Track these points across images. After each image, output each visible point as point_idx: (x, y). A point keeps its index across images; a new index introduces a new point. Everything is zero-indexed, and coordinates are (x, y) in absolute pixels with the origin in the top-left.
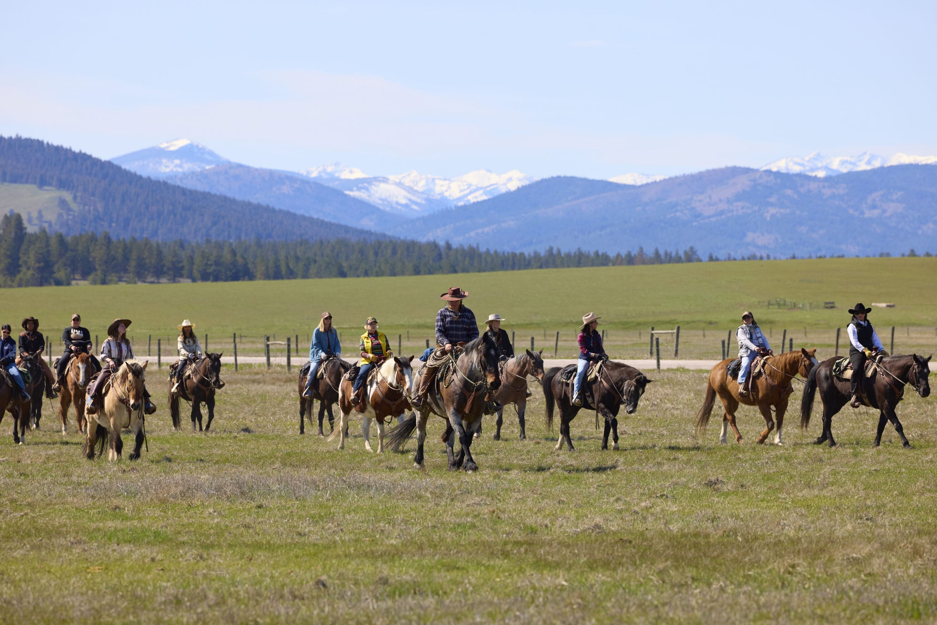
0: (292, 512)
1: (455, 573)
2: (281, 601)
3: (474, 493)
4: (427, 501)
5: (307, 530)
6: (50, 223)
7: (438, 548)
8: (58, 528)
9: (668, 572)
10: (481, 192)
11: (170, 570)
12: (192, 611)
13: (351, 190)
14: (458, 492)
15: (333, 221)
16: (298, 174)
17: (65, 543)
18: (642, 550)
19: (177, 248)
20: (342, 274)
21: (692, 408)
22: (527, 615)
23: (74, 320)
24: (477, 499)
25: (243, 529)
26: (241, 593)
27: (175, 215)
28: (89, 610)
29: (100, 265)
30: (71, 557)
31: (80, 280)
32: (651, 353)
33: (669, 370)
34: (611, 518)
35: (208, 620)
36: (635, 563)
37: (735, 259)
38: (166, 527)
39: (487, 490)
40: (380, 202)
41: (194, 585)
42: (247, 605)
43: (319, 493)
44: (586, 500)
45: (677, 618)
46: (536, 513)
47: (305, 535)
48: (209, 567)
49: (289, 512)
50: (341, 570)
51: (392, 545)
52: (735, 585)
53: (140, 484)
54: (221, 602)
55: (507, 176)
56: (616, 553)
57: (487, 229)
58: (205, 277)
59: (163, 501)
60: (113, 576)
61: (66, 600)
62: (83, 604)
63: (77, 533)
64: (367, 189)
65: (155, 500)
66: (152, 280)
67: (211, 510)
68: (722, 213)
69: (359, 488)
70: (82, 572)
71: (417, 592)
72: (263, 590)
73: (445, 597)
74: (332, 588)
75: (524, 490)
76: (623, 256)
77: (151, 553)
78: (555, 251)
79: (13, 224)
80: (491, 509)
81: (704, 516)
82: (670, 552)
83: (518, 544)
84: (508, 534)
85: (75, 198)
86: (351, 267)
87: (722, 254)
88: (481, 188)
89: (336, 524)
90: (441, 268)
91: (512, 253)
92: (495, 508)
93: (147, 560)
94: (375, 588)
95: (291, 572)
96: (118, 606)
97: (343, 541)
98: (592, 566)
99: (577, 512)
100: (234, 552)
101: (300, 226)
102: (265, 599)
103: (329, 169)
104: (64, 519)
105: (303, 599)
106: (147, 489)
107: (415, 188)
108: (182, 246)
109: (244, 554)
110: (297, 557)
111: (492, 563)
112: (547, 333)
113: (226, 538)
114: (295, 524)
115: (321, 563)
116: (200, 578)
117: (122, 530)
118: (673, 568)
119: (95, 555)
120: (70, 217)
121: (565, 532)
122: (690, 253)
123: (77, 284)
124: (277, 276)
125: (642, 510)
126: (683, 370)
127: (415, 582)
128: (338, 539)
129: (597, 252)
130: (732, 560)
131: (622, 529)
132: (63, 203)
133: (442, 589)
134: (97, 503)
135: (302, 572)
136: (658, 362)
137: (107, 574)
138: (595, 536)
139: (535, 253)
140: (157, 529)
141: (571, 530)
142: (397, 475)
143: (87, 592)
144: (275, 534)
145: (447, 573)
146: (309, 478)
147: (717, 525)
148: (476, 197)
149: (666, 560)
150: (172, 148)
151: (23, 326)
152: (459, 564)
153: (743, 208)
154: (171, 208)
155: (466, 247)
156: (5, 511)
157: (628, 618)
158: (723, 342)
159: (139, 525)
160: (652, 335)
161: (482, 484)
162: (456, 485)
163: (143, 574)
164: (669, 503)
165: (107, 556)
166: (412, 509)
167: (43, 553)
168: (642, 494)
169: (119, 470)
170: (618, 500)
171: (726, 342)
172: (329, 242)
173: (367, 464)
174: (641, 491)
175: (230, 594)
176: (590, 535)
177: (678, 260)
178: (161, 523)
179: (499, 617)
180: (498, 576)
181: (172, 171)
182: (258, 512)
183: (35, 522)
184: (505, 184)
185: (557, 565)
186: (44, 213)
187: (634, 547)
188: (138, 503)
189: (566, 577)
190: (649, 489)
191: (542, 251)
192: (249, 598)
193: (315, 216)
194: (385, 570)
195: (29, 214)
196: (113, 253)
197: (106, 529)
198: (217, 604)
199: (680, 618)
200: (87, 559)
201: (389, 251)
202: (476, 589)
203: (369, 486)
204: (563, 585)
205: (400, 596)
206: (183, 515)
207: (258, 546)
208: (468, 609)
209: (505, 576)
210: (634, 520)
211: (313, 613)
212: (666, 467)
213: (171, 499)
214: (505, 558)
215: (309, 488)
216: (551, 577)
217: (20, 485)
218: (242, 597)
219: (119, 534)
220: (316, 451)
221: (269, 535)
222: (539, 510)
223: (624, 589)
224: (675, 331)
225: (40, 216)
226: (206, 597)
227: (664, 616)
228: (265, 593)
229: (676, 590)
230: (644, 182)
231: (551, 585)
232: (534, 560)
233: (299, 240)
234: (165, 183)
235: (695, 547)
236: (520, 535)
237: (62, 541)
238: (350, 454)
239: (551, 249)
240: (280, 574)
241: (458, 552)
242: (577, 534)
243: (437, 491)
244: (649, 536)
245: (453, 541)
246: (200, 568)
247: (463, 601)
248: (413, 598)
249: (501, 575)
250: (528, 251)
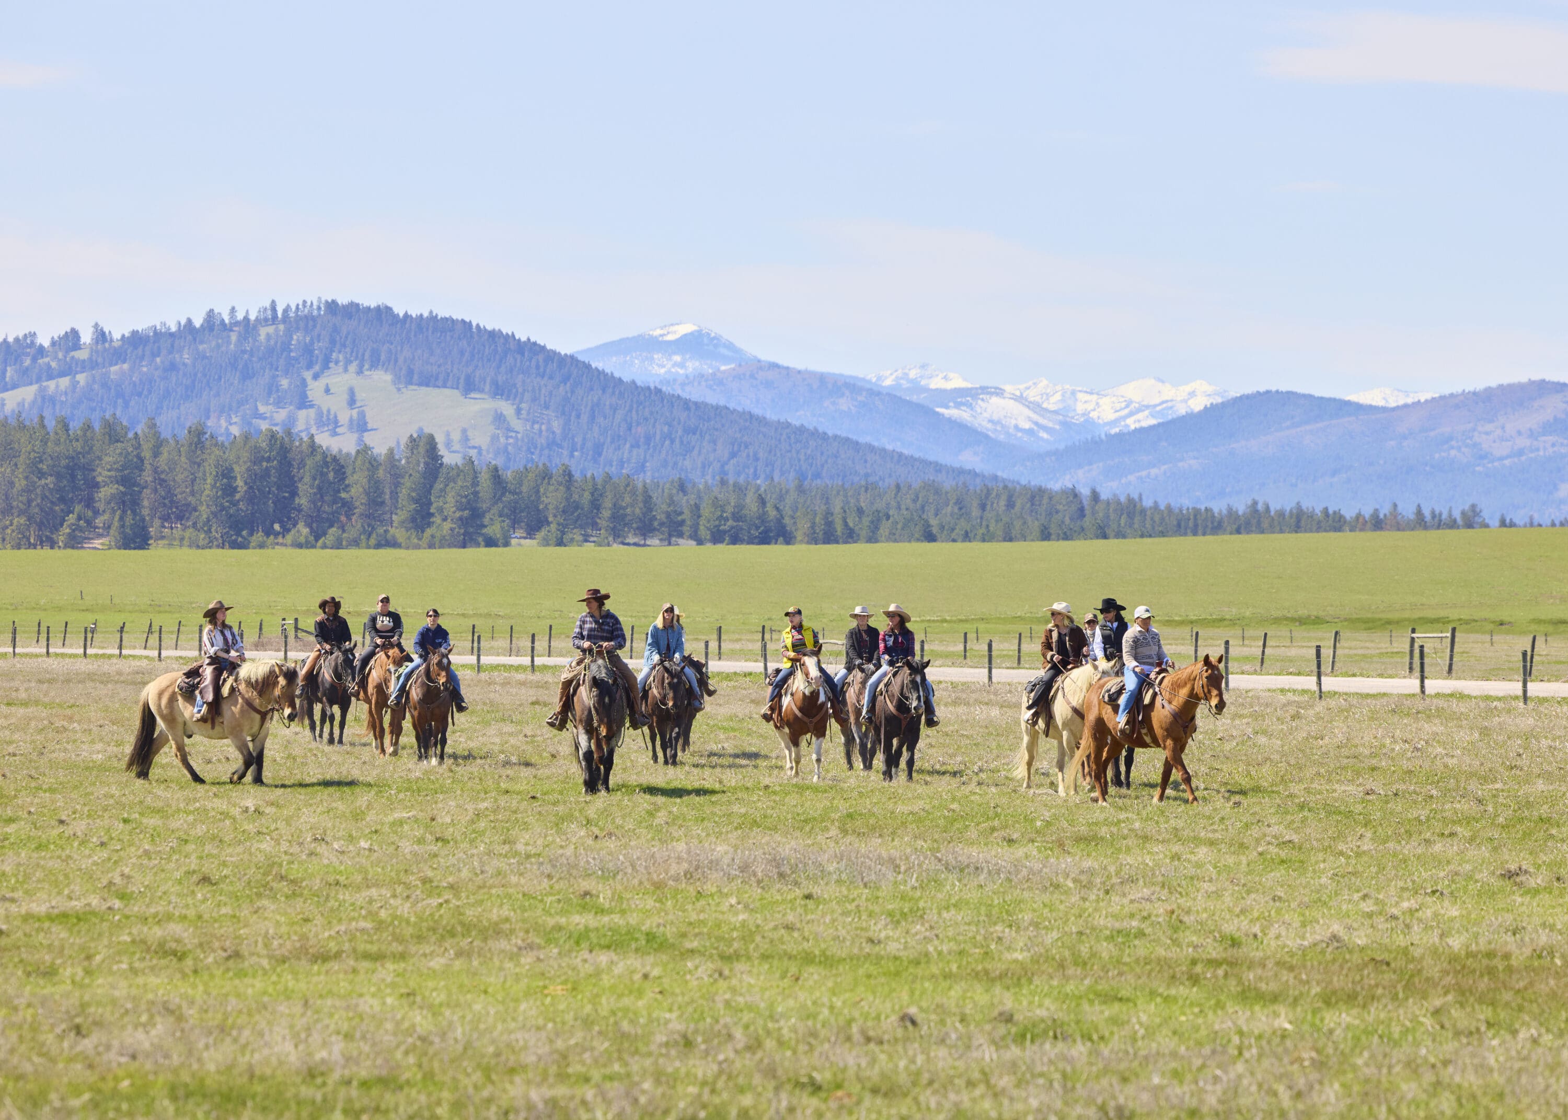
0: (858, 906)
1: (1117, 1006)
2: (848, 1045)
3: (1141, 882)
4: (1067, 892)
5: (883, 935)
6: (479, 449)
7: (1088, 967)
8: (496, 924)
9: (1449, 1012)
10: (1147, 413)
11: (673, 994)
12: (710, 1059)
13: (947, 407)
14: (1115, 880)
15: (917, 455)
16: (863, 380)
17: (508, 947)
18: (1407, 977)
19: (674, 491)
20: (930, 537)
21: (1476, 755)
22: (1232, 1075)
23: (382, 601)
24: (1146, 892)
25: (783, 931)
26: (785, 1031)
27: (672, 441)
28: (551, 1053)
29: (555, 516)
30: (517, 970)
31: (525, 538)
32: (1411, 669)
33: (1438, 695)
34: (1355, 925)
35: (735, 1073)
36: (1395, 997)
37: (1540, 525)
38: (665, 926)
39: (1160, 879)
40: (989, 426)
41: (712, 1017)
42: (795, 1052)
43: (900, 877)
44: (1315, 896)
45: (1466, 1085)
46: (1238, 916)
47: (879, 942)
48: (734, 990)
49: (854, 904)
50: (938, 999)
51: (1016, 961)
52: (1553, 1033)
53: (621, 857)
54: (754, 1046)
55: (1188, 388)
56: (1366, 981)
57: (1154, 471)
58: (717, 537)
59: (658, 885)
60: (585, 1001)
61: (513, 1037)
62: (540, 1044)
63: (527, 932)
64: (970, 406)
65: (646, 883)
66: (636, 540)
67: (733, 901)
68: (1521, 453)
69: (962, 870)
70: (536, 993)
71: (1059, 1035)
72: (819, 1026)
73: (1102, 1045)
74: (925, 1028)
75: (1217, 879)
76: (1367, 517)
77: (643, 966)
78: (1260, 507)
79: (422, 450)
80: (1169, 908)
81: (1500, 926)
82: (1449, 980)
83: (1214, 963)
84: (1195, 947)
85: (518, 411)
86: (942, 527)
87: (1519, 517)
88: (1147, 407)
89: (927, 925)
90: (1083, 529)
91: (1194, 508)
92: (1175, 906)
93: (637, 977)
94: (994, 1028)
95: (862, 1000)
96: (592, 1049)
97: (940, 953)
98: (1329, 1000)
99: (1303, 915)
100: (771, 967)
101: (866, 461)
102: (822, 1043)
103: (913, 374)
104: (505, 912)
105: (881, 1042)
106: (633, 866)
107: (1045, 405)
108: (682, 488)
109: (787, 971)
110: (869, 976)
111: (1173, 992)
112: (1247, 634)
113: (757, 946)
114: (864, 925)
115: (907, 987)
116: (720, 1006)
117: (597, 929)
118: (1458, 1006)
119: (556, 967)
120: (511, 441)
121: (1285, 946)
122: (1470, 514)
123: (520, 545)
124: (829, 537)
125: (1403, 913)
126: (1461, 697)
127: (1054, 1020)
128: (931, 949)
129: (1326, 509)
130: (1548, 995)
131: (1373, 942)
132: (499, 418)
133: (1097, 1030)
134: (557, 887)
135: (877, 1001)
136: (1422, 682)
137: (575, 997)
138: (1332, 952)
139: (1230, 509)
140: (651, 927)
141: (1293, 943)
142: (1020, 852)
143: (545, 1025)
144: (834, 939)
145: (1104, 1007)
146: (884, 854)
147: (1522, 940)
148: (1139, 421)
149: (1446, 993)
150: (670, 338)
151: (320, 607)
152: (1123, 993)
153: (1553, 445)
154: (666, 429)
155: (1123, 499)
156: (414, 897)
157: (1390, 1082)
158: (1525, 654)
159: (621, 922)
160: (1413, 639)
161: (1153, 870)
162: (1112, 869)
163: (632, 998)
164: (1446, 903)
165: (574, 969)
166: (1045, 906)
167: (475, 963)
168: (1402, 889)
169: (588, 836)
170: (1365, 897)
171: (1529, 654)
172: (910, 486)
173: (972, 833)
174: (1401, 884)
175: (768, 1033)
176: (1323, 952)
177: (1453, 524)
178: (656, 920)
179: (1189, 1077)
180: (1184, 1014)
181: (669, 371)
182: (806, 905)
183: (461, 914)
184: (1185, 401)
185: (1275, 998)
186: (470, 433)
187: (1395, 972)
188: (619, 887)
189: (1291, 1016)
190: (1414, 882)
191: (1241, 507)
192: (798, 1041)
193: (890, 447)
194: (1008, 1002)
195: (448, 434)
196: (576, 497)
197: (571, 928)
198: (748, 1048)
199: (1471, 1085)
200: (543, 974)
201: (1003, 503)
202: (1151, 1032)
203: (977, 868)
204: (1286, 1030)
205: (1032, 1041)
206: (689, 907)
207: (808, 959)
208: (1140, 1064)
209: (1193, 1013)
210: (1392, 929)
211: (897, 1066)
212: (1438, 847)
213: (671, 883)
214: (1194, 985)
215: (884, 869)
216: (1267, 1016)
217: (436, 856)
218: (786, 1038)
219: (592, 935)
220: (892, 813)
221: (825, 941)
222: (1243, 912)
223: (1381, 1037)
224: (1449, 635)
225: (465, 439)
226: (730, 1037)
227: (1447, 1080)
228: (823, 1033)
229: (1464, 1040)
230: (1401, 403)
231: (1266, 1028)
232: (1239, 989)
233: (863, 483)
234: (658, 391)
235: (1489, 973)
236: (1215, 949)
237: (503, 944)
238: (945, 818)
239: (1255, 503)
240: (844, 1002)
241: (1121, 974)
242: (1304, 950)
243: (1083, 878)
244: (1416, 955)
245: (1111, 957)
246: (721, 991)
247: (1131, 1051)
248: (1054, 1046)
249: (1188, 1011)
250: (1218, 507)
